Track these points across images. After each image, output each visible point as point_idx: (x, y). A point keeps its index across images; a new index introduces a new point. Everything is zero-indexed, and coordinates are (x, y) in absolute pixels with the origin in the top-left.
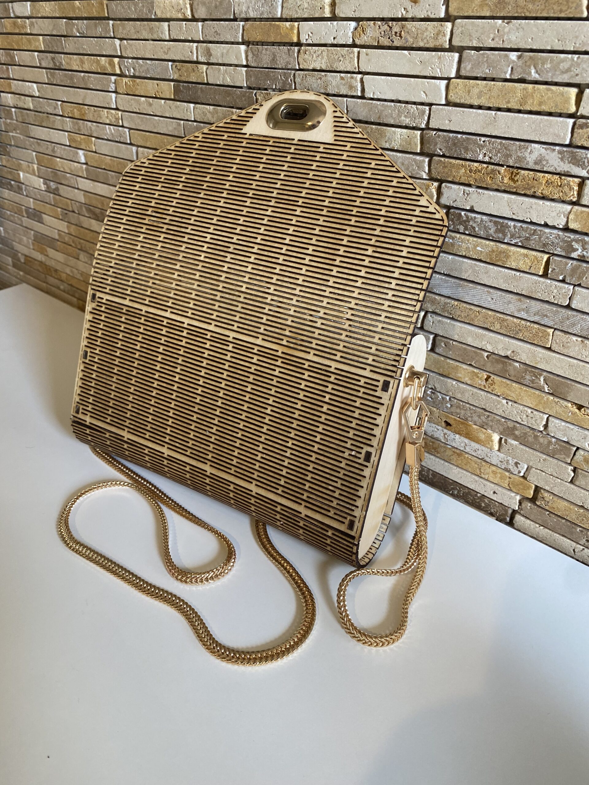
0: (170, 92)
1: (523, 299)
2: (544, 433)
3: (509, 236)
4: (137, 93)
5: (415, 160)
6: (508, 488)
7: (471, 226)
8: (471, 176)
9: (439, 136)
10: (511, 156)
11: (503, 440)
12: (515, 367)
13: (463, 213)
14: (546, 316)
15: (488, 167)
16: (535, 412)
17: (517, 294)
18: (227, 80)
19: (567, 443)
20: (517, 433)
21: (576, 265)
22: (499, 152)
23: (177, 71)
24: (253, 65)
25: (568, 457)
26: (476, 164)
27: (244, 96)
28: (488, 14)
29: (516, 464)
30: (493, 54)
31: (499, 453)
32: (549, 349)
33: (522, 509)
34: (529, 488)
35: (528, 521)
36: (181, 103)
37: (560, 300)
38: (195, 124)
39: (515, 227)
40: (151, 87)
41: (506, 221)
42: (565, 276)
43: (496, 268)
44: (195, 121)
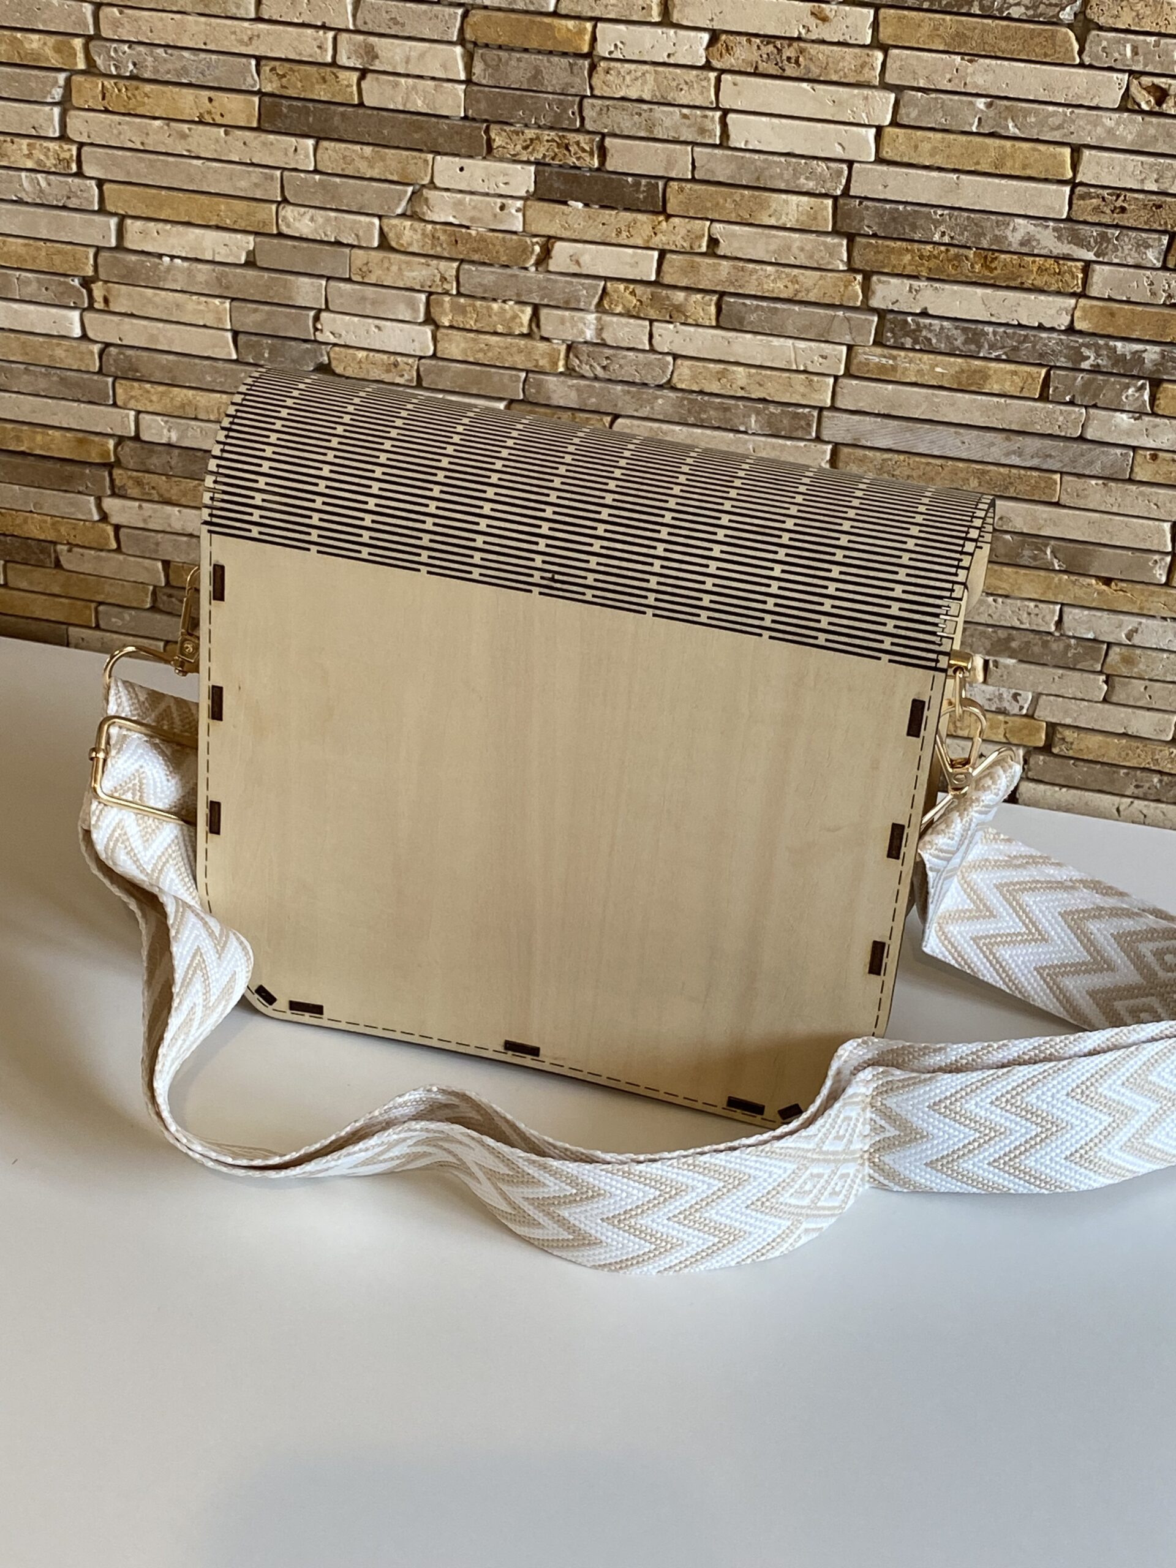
0: (251, 115)
1: (1013, 437)
2: (1057, 634)
3: (987, 347)
4: (139, 111)
5: (825, 244)
6: (1004, 740)
7: (925, 337)
8: (923, 265)
9: (867, 208)
10: (984, 235)
11: (991, 665)
12: (1006, 542)
13: (909, 319)
14: (1050, 456)
15: (947, 250)
16: (1041, 605)
17: (1003, 430)
18: (415, 103)
19: (1094, 640)
20: (1014, 645)
21: (1089, 379)
22: (966, 230)
23: (275, 78)
24: (484, 82)
25: (1097, 661)
26: (929, 247)
27: (457, 133)
28: (941, 48)
29: (1015, 697)
30: (951, 100)
31: (984, 687)
32: (1057, 504)
33: (1029, 770)
34: (1038, 730)
35: (1042, 787)
36: (278, 137)
37: (1069, 431)
38: (317, 177)
39: (995, 333)
40: (189, 102)
41: (980, 327)
42: (1074, 396)
43: (967, 396)
44: (316, 171)
